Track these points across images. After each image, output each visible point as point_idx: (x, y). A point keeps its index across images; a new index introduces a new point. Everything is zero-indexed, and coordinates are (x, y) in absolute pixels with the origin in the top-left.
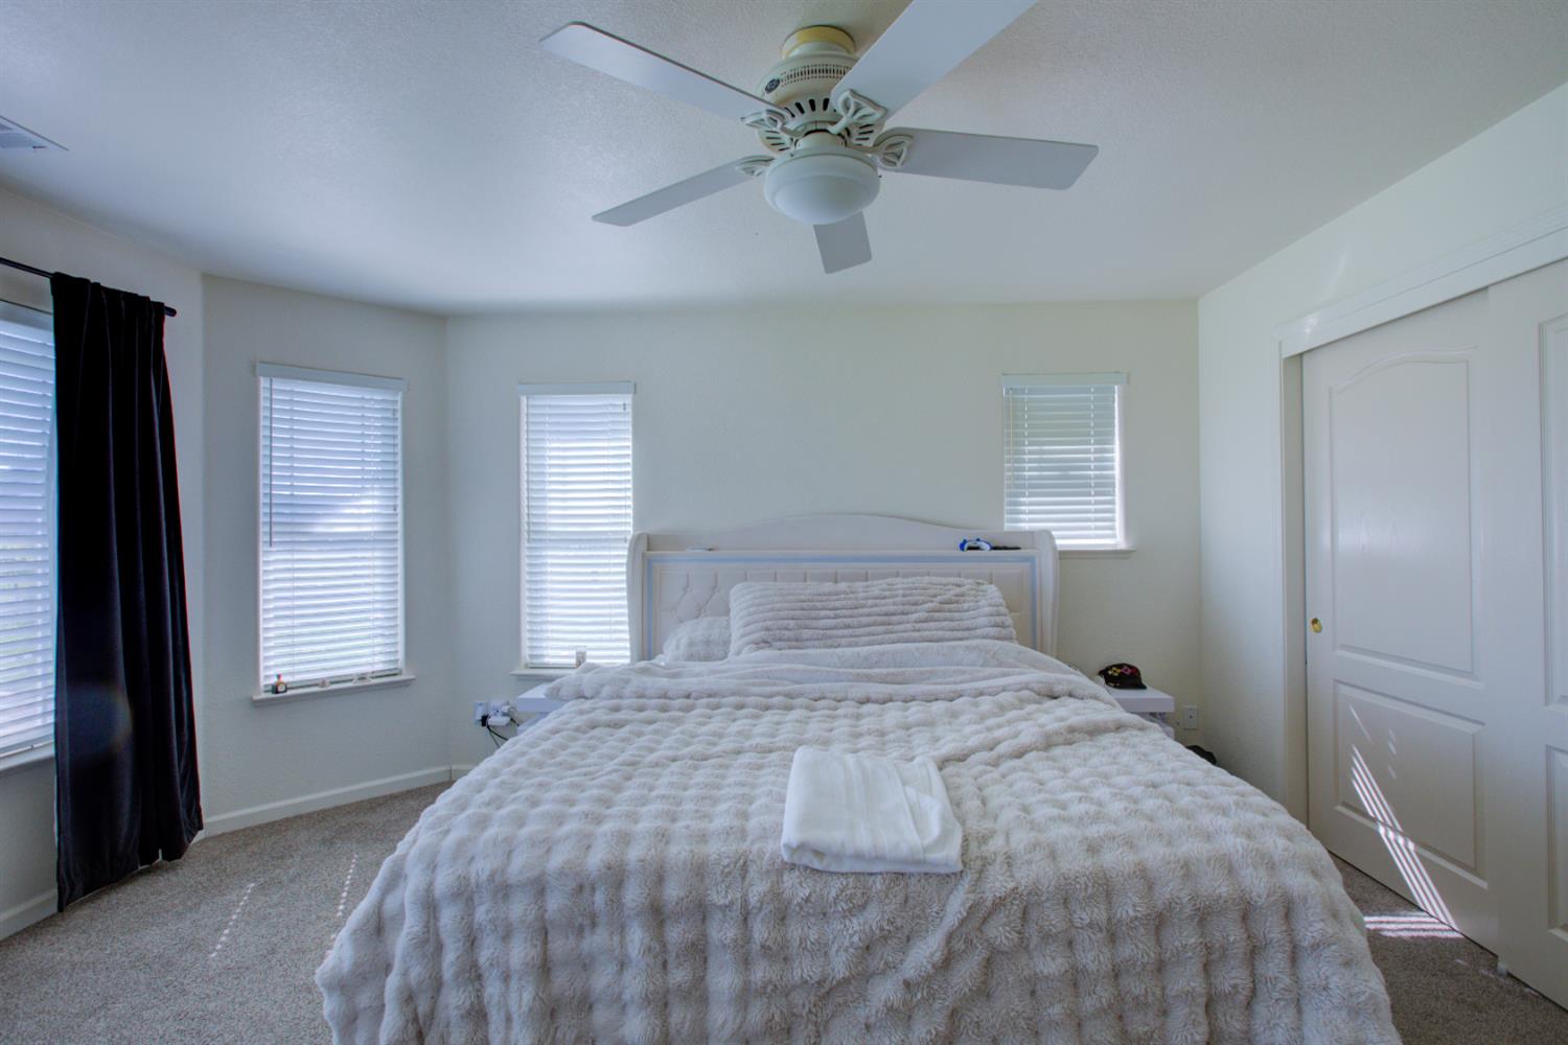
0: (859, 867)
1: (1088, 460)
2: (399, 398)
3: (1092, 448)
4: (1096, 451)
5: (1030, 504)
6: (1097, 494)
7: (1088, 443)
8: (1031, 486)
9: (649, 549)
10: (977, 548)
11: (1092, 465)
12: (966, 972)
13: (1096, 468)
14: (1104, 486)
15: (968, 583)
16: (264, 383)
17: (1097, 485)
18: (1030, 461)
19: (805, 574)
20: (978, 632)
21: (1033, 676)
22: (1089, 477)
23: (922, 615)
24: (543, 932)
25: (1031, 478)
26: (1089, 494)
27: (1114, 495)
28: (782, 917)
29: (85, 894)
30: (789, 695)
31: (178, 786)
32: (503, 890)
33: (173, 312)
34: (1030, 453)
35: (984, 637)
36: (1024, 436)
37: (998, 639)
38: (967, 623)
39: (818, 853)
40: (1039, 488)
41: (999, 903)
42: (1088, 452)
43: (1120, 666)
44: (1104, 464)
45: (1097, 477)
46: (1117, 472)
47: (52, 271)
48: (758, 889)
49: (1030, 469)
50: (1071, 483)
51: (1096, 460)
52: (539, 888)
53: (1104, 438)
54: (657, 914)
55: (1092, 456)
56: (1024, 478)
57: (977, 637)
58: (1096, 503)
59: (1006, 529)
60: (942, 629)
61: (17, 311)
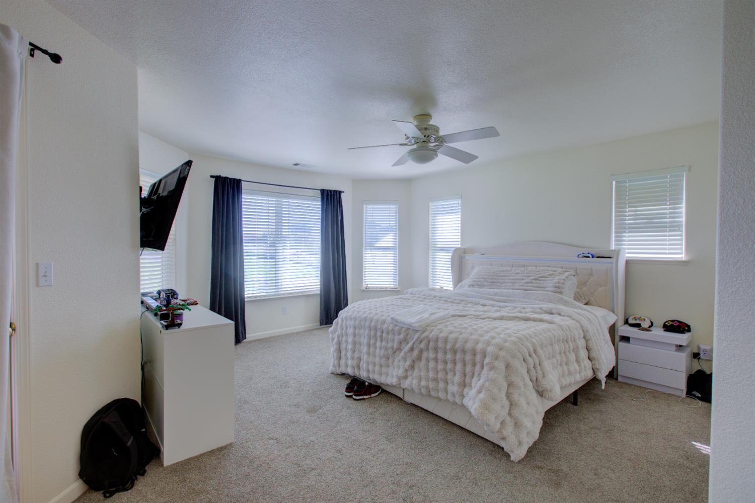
0: (403, 326)
1: (666, 214)
2: (398, 206)
3: (668, 207)
4: (670, 209)
5: (629, 236)
6: (670, 231)
7: (666, 205)
8: (629, 228)
9: (464, 253)
11: (668, 216)
13: (670, 218)
14: (674, 227)
15: (560, 270)
16: (364, 206)
17: (670, 227)
18: (629, 216)
19: (513, 265)
22: (666, 222)
23: (529, 280)
24: (355, 328)
25: (629, 224)
26: (665, 231)
27: (682, 231)
28: (388, 333)
29: (326, 324)
32: (351, 319)
33: (343, 192)
34: (629, 211)
35: (548, 291)
36: (626, 204)
37: (554, 292)
38: (544, 285)
39: (397, 322)
40: (634, 229)
42: (666, 209)
43: (673, 321)
44: (674, 215)
45: (670, 222)
46: (683, 219)
47: (320, 189)
48: (385, 326)
49: (629, 220)
50: (652, 225)
51: (670, 213)
52: (355, 319)
53: (676, 201)
54: (370, 328)
55: (668, 211)
56: (625, 224)
58: (670, 236)
59: (613, 249)
60: (533, 286)
61: (313, 198)
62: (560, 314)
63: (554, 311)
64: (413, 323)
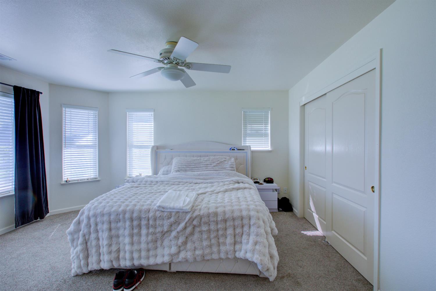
0: (171, 210)
1: (263, 129)
2: (97, 112)
3: (264, 126)
4: (265, 127)
5: (249, 139)
6: (265, 137)
7: (263, 125)
8: (249, 135)
9: (157, 149)
10: (234, 150)
11: (264, 130)
12: (189, 230)
13: (265, 131)
14: (266, 135)
15: (228, 158)
16: (64, 109)
17: (265, 135)
18: (249, 129)
19: (193, 156)
20: (227, 169)
21: (236, 178)
22: (263, 133)
23: (214, 165)
24: (110, 223)
25: (249, 133)
26: (263, 137)
27: (268, 137)
28: (155, 220)
29: (22, 225)
30: (180, 182)
31: (43, 203)
33: (41, 93)
34: (249, 127)
35: (228, 170)
36: (247, 123)
37: (231, 170)
38: (224, 167)
39: (163, 208)
40: (251, 135)
41: (196, 217)
42: (263, 127)
43: (268, 178)
44: (266, 130)
45: (264, 133)
46: (269, 132)
47: (13, 85)
48: (151, 214)
49: (249, 131)
50: (259, 134)
51: (265, 129)
52: (110, 214)
53: (266, 123)
54: (132, 220)
55: (263, 128)
56: (247, 133)
57: (226, 170)
58: (264, 139)
59: (242, 145)
60: (219, 168)
62: (242, 183)
63: (240, 181)
64: (183, 207)
